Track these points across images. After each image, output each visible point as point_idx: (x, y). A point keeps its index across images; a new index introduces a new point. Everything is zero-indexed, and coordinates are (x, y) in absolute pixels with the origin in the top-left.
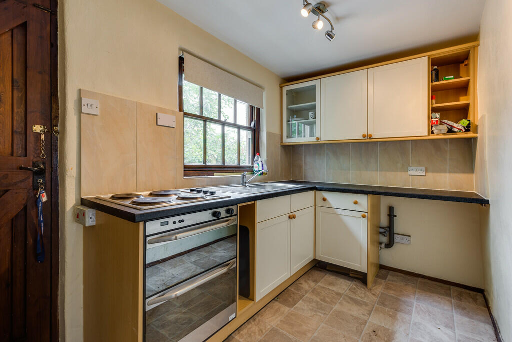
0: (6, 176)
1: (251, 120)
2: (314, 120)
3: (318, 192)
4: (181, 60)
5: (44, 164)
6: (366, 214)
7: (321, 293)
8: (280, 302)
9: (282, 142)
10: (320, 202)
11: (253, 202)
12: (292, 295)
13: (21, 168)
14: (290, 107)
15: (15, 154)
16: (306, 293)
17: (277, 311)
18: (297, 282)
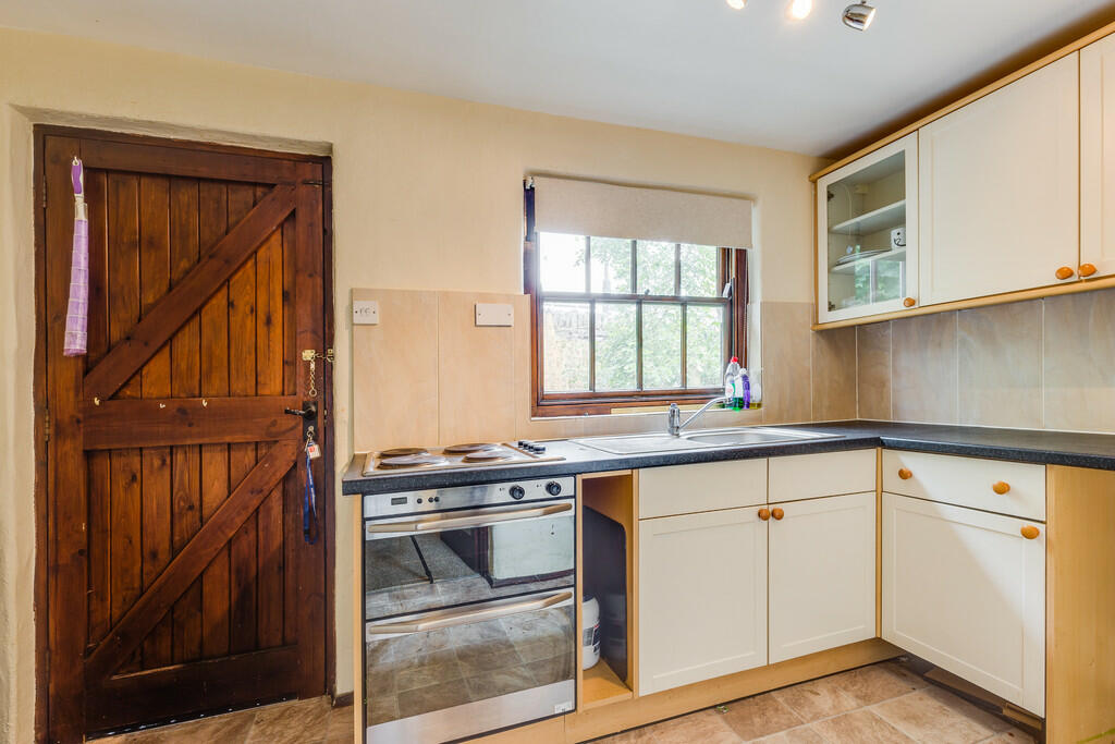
0: (274, 423)
1: (725, 279)
2: (903, 249)
3: (887, 453)
4: (529, 195)
5: (315, 404)
6: (1041, 527)
7: (860, 731)
8: (725, 719)
9: (816, 323)
10: (892, 482)
11: (628, 472)
12: (770, 713)
13: (287, 412)
14: (837, 227)
15: (286, 393)
16: (813, 719)
17: (704, 734)
18: (806, 687)
